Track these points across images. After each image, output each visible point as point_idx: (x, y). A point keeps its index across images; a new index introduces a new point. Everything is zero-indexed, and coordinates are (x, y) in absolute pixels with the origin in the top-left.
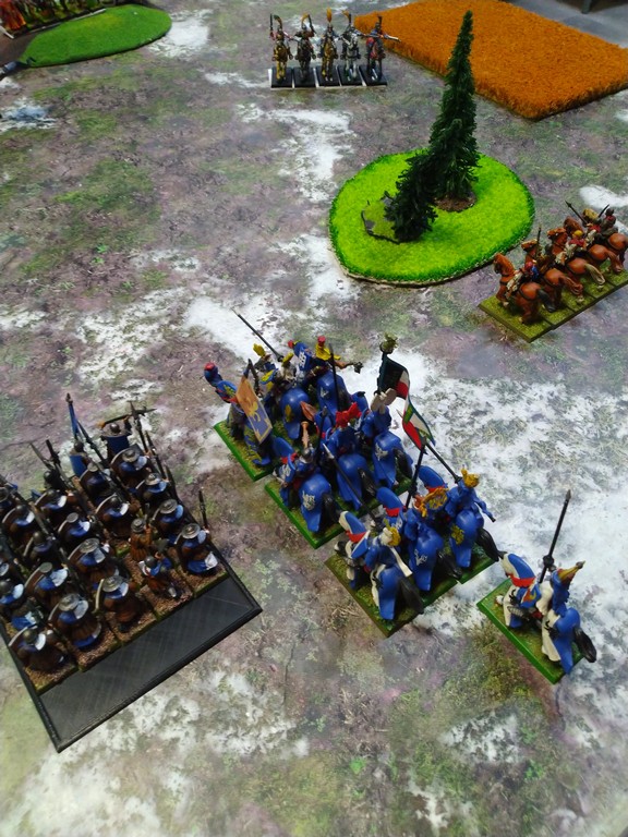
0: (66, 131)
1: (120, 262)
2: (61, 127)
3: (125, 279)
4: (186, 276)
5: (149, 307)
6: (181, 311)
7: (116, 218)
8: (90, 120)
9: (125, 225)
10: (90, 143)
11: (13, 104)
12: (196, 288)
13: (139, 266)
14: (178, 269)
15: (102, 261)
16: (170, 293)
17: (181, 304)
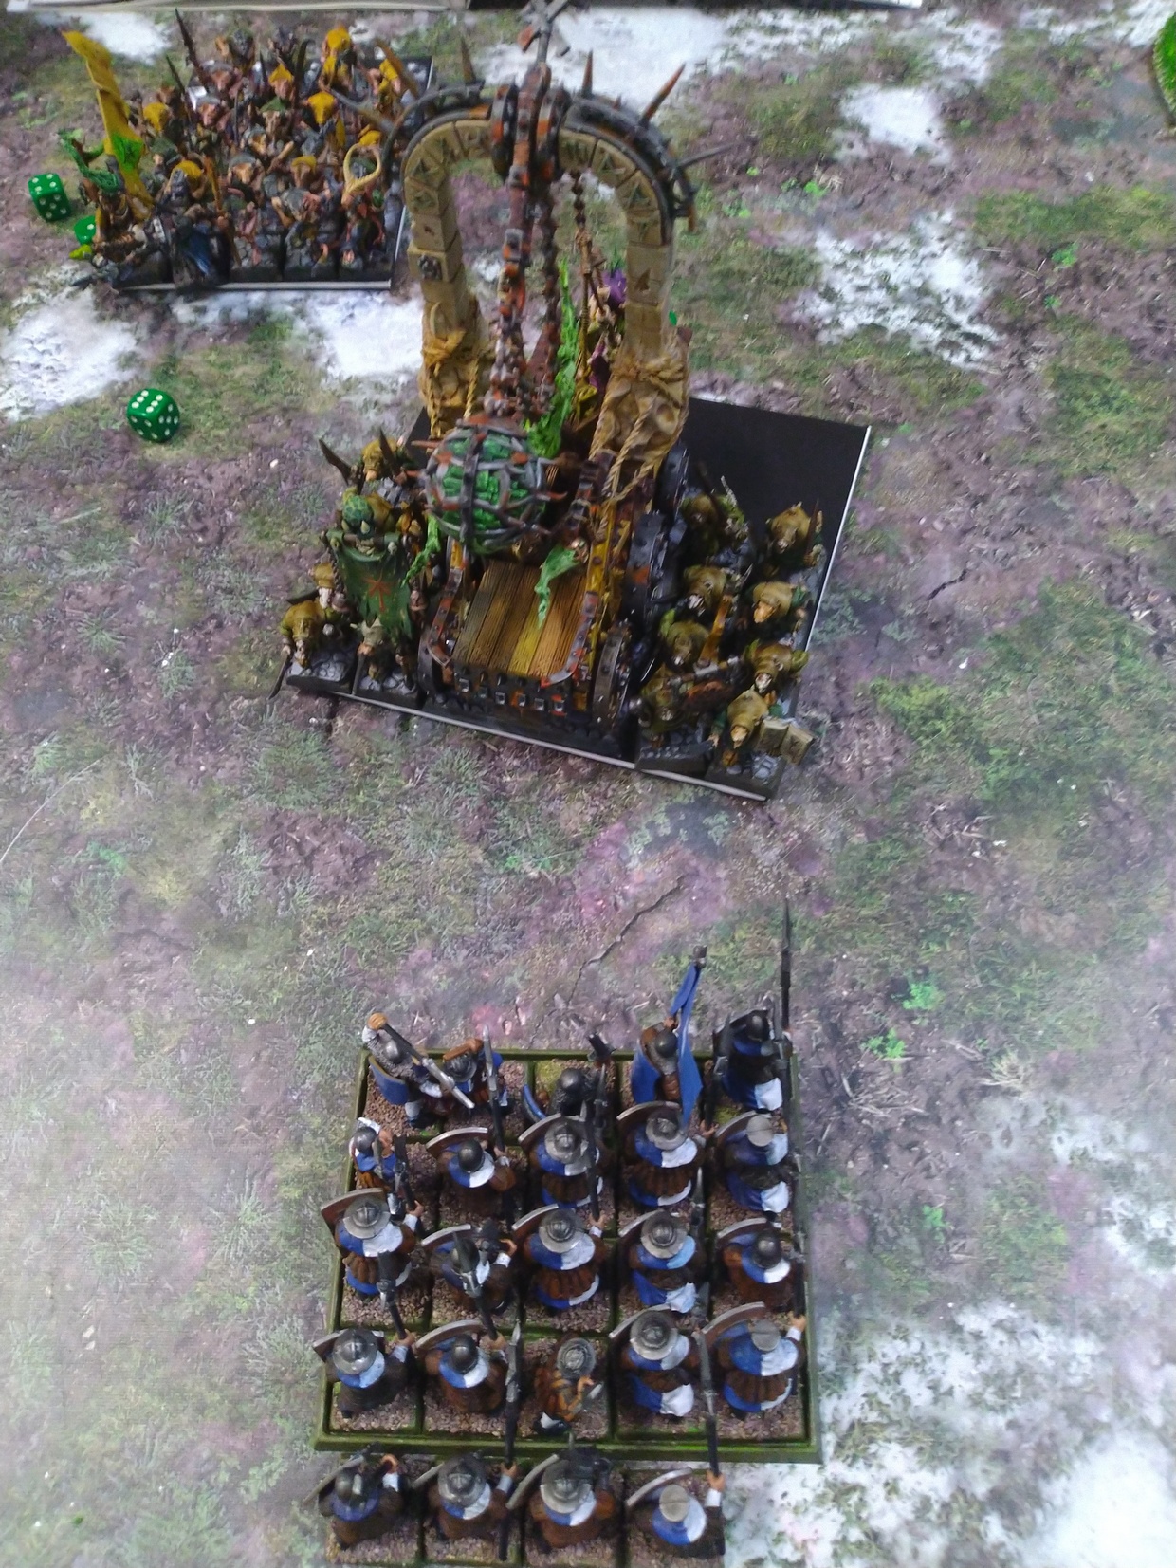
0: (1009, 399)
1: (950, 1093)
2: (1003, 381)
3: (935, 1187)
4: (1125, 1291)
5: (959, 1370)
6: (1049, 1460)
7: (1013, 872)
8: (1096, 379)
9: (1025, 924)
10: (1057, 485)
11: (909, 229)
12: (1138, 1373)
13: (999, 1150)
14: (1113, 1236)
15: (896, 1056)
16: (1044, 1346)
17: (1061, 1422)
